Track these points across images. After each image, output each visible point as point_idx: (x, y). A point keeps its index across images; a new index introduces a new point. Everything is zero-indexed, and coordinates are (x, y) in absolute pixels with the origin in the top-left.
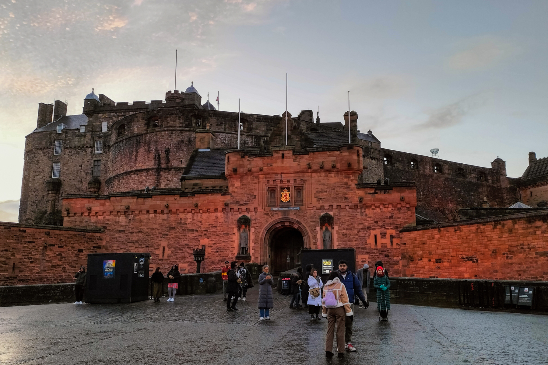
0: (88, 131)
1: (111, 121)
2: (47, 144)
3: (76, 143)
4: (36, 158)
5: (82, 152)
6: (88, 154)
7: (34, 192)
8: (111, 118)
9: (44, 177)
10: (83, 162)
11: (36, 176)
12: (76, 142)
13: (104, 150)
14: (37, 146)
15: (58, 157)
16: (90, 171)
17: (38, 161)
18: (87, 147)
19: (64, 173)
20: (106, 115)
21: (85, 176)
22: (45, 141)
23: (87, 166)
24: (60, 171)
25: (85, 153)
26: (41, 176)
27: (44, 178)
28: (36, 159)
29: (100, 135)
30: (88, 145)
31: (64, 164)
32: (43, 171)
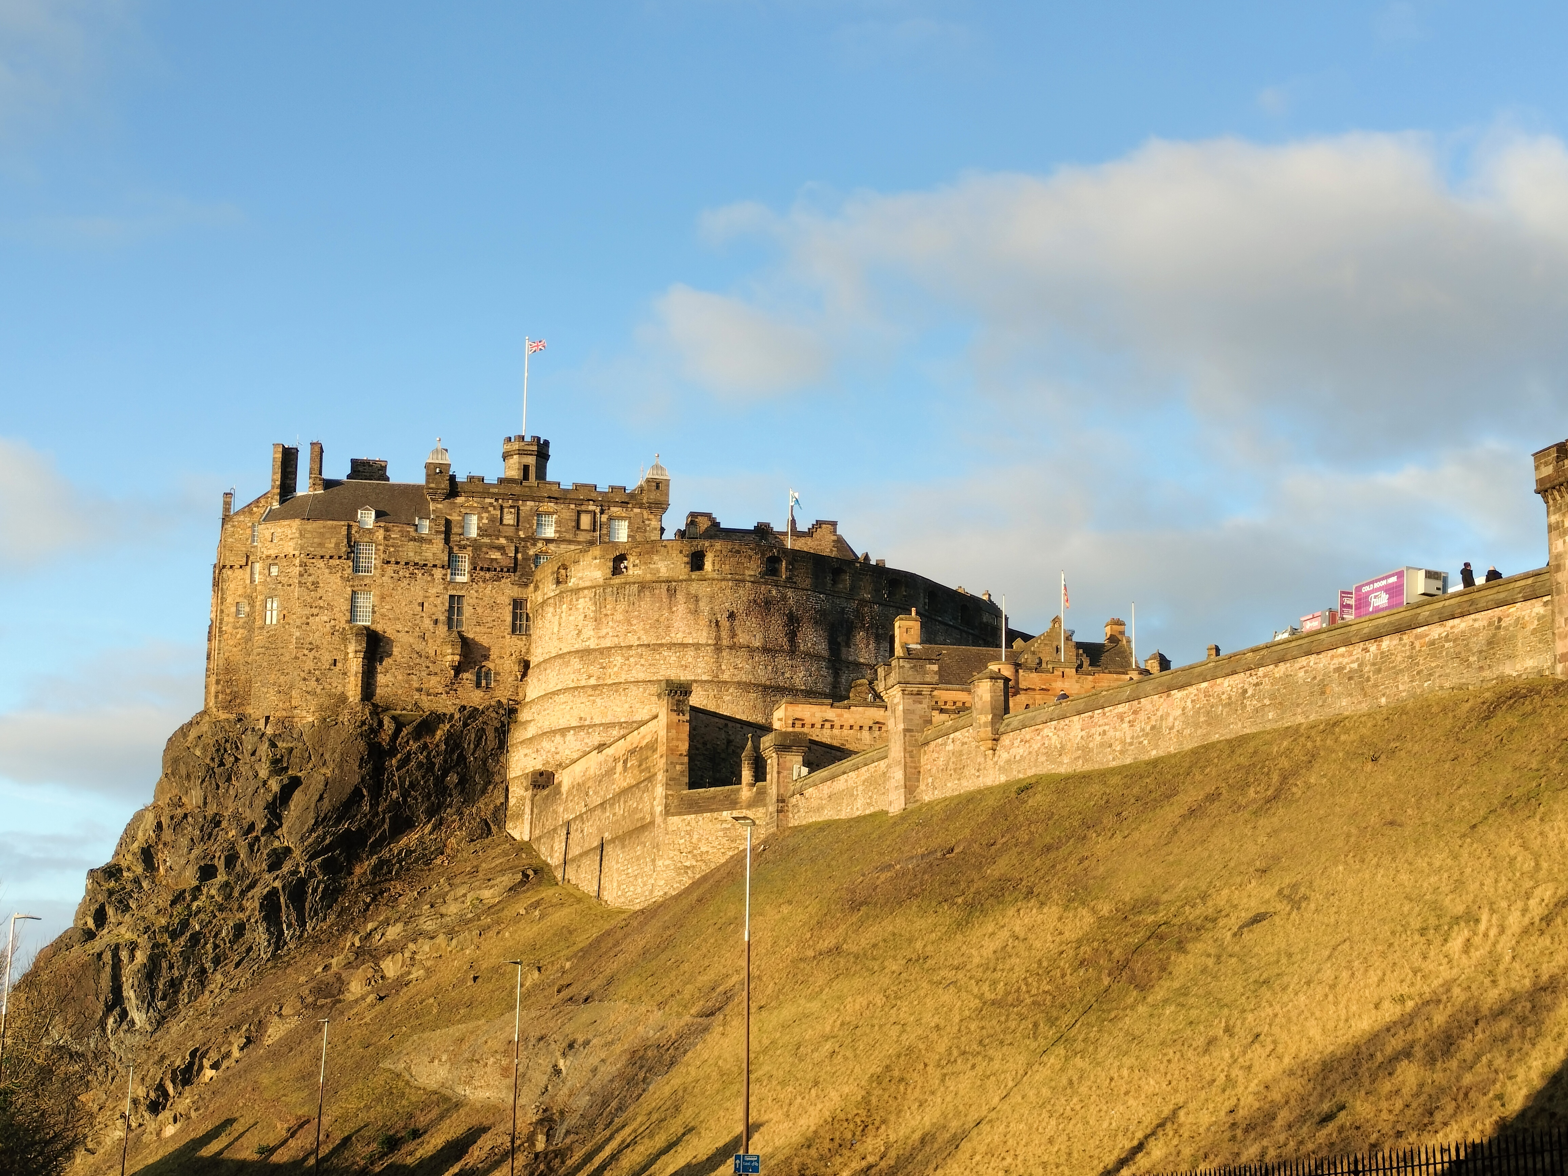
0: (437, 532)
1: (485, 515)
2: (340, 549)
3: (411, 554)
4: (310, 575)
5: (423, 574)
6: (437, 581)
7: (311, 650)
8: (484, 509)
9: (334, 619)
10: (426, 597)
11: (312, 615)
12: (410, 552)
13: (472, 576)
14: (312, 549)
15: (367, 581)
16: (442, 618)
17: (316, 584)
18: (435, 566)
19: (383, 616)
20: (474, 502)
21: (431, 627)
22: (333, 540)
23: (436, 606)
24: (374, 612)
25: (429, 579)
26: (326, 618)
27: (332, 622)
28: (311, 579)
29: (463, 543)
30: (437, 562)
31: (383, 598)
32: (331, 607)
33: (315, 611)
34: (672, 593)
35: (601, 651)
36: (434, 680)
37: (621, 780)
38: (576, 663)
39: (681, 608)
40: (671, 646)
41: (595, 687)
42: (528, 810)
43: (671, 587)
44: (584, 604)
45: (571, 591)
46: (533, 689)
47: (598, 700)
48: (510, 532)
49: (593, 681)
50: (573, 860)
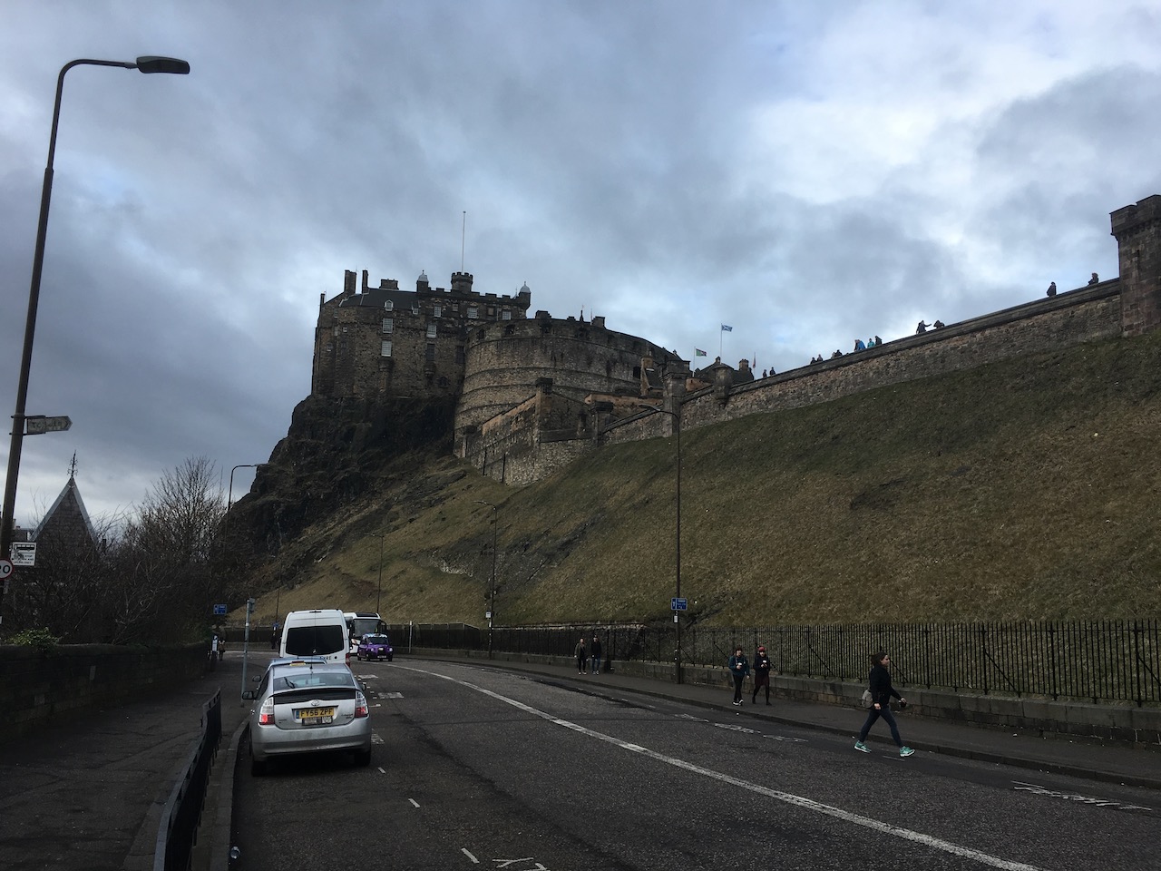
2: (376, 320)
5: (415, 333)
6: (421, 337)
7: (362, 367)
10: (416, 344)
11: (363, 351)
12: (409, 323)
13: (438, 335)
14: (363, 320)
15: (389, 336)
16: (424, 354)
17: (365, 336)
18: (420, 330)
19: (395, 352)
21: (419, 358)
22: (373, 316)
23: (421, 348)
24: (392, 350)
25: (418, 336)
26: (369, 353)
27: (373, 354)
28: (363, 334)
29: (434, 319)
30: (421, 328)
31: (396, 344)
32: (372, 347)
33: (365, 349)
34: (534, 343)
35: (502, 370)
36: (420, 382)
37: (514, 427)
38: (488, 376)
39: (538, 351)
40: (533, 368)
41: (496, 387)
42: (464, 444)
43: (534, 340)
44: (492, 348)
45: (487, 342)
46: (467, 388)
47: (499, 394)
48: (456, 315)
49: (495, 384)
50: (489, 465)
